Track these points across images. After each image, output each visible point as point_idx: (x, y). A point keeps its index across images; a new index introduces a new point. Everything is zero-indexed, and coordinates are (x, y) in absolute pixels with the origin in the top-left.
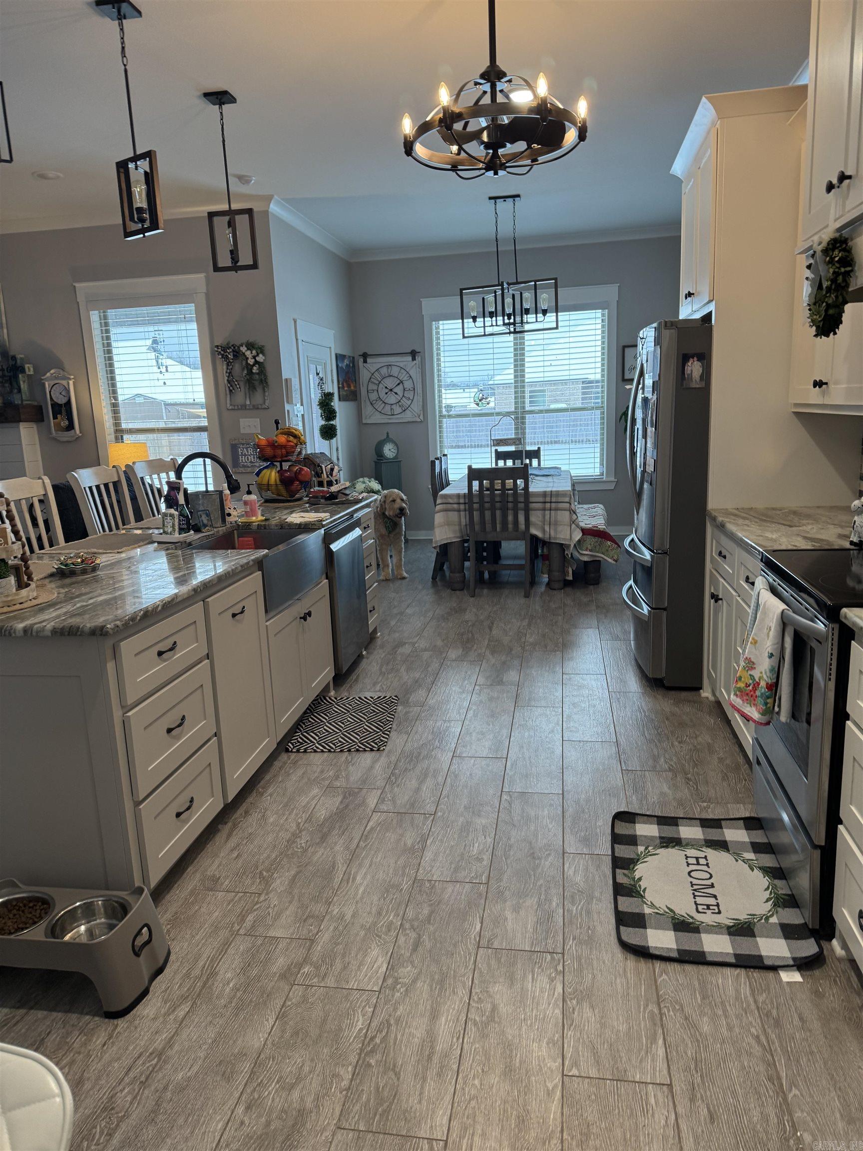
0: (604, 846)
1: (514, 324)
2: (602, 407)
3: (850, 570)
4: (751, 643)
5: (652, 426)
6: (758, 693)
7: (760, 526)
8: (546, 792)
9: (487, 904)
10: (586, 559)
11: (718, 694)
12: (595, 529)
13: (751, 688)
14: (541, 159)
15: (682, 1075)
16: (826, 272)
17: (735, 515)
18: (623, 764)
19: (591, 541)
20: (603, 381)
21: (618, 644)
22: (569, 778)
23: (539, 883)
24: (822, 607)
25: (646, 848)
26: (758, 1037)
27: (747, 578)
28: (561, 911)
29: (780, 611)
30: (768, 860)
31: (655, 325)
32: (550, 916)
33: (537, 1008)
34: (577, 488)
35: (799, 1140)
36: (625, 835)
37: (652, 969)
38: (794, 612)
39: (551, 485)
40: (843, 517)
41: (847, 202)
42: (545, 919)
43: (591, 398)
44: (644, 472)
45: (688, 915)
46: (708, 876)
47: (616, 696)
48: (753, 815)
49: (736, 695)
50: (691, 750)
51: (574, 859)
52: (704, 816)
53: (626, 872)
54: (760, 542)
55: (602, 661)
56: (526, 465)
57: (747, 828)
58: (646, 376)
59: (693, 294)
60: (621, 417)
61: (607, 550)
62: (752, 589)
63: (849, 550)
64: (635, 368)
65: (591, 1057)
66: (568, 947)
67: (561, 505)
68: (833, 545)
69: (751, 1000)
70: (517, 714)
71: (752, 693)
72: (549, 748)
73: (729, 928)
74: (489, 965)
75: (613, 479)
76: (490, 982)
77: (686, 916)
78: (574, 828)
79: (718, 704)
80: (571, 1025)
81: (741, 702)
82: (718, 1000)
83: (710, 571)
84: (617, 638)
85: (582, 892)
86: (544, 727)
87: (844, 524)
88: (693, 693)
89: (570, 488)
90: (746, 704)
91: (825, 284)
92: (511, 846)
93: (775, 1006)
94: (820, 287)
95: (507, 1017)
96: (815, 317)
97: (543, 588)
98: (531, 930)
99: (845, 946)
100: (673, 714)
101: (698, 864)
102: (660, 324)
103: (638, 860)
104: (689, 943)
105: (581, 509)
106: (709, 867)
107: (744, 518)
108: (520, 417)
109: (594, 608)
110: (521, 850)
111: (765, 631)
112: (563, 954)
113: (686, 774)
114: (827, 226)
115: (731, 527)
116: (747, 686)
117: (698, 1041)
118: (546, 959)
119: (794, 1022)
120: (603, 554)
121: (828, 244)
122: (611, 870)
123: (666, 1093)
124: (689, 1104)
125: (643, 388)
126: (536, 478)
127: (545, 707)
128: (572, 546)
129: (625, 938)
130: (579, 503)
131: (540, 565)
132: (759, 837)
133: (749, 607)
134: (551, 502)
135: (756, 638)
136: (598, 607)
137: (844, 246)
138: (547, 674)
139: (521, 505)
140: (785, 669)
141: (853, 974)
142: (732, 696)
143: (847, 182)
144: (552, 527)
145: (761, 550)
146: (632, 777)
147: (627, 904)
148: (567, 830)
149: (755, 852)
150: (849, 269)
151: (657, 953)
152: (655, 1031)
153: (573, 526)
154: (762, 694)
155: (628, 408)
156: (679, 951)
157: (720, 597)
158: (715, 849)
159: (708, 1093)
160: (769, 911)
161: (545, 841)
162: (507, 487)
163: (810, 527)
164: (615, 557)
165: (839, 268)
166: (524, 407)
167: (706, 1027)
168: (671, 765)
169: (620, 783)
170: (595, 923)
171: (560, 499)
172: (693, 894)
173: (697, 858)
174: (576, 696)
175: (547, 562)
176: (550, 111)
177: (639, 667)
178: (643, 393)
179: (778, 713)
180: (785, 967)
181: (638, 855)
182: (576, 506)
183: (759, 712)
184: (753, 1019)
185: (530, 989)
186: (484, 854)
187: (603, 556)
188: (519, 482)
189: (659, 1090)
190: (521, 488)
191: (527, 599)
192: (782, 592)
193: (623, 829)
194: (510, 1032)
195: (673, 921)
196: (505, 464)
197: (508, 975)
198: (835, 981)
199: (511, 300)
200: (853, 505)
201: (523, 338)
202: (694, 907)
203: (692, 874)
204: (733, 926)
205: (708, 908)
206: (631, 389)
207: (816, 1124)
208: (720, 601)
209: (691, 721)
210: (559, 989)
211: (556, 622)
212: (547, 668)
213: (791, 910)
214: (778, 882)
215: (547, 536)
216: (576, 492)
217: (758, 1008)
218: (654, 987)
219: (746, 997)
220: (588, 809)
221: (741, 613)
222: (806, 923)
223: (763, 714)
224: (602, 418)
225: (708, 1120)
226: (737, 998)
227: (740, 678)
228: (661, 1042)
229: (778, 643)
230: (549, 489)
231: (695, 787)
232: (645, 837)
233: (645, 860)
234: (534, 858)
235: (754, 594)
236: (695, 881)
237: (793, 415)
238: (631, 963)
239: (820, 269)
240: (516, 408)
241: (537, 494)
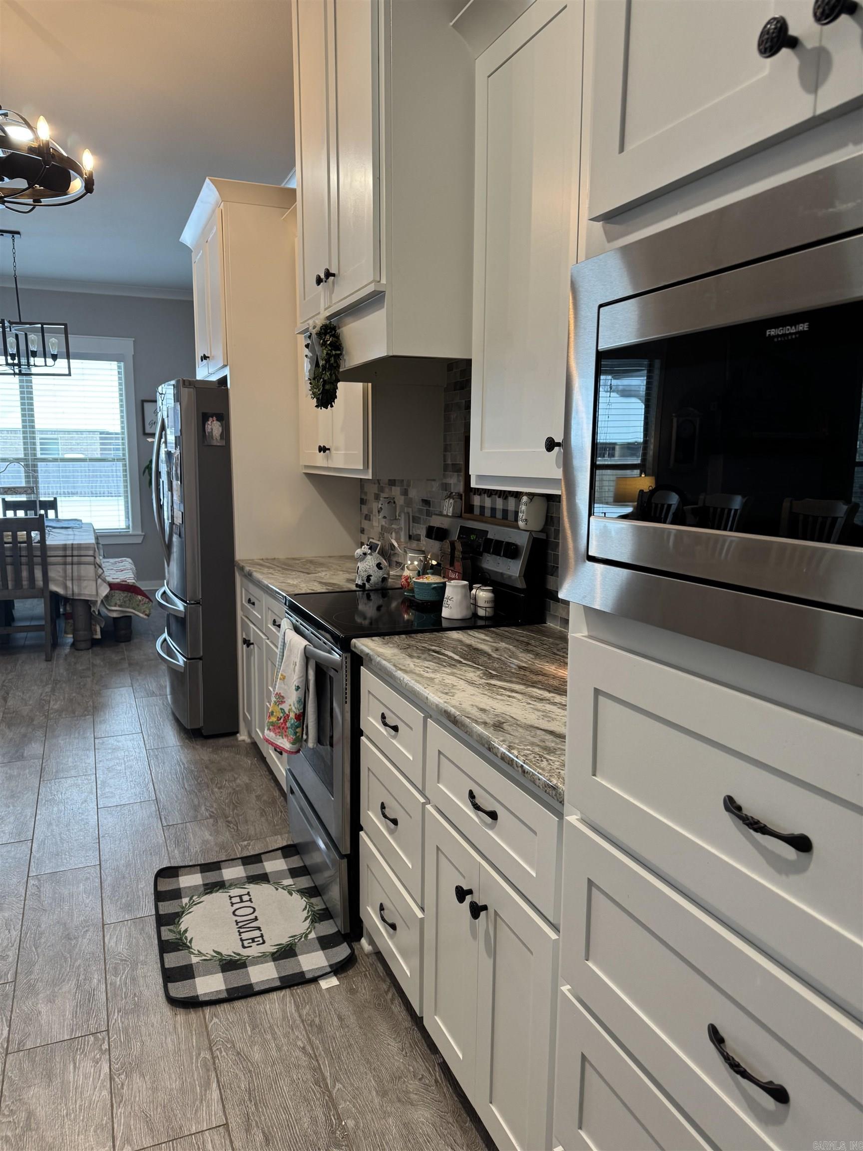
0: (147, 908)
1: (19, 365)
2: (124, 459)
3: (357, 608)
4: (280, 679)
5: (177, 480)
6: (288, 725)
7: (282, 574)
8: (81, 866)
9: (15, 1003)
10: (115, 615)
11: (253, 735)
12: (124, 583)
13: (282, 721)
14: (44, 201)
15: (237, 1110)
16: (322, 353)
17: (261, 565)
18: (163, 820)
19: (119, 596)
20: (123, 433)
21: (152, 700)
22: (106, 846)
23: (77, 964)
24: (336, 640)
25: (191, 899)
26: (304, 1048)
27: (274, 621)
28: (104, 986)
29: (303, 647)
30: (304, 882)
31: (173, 382)
32: (91, 996)
33: (81, 1097)
34: (102, 541)
35: (344, 1128)
36: (169, 891)
37: (202, 1016)
38: (315, 647)
39: (71, 537)
40: (349, 565)
41: (333, 296)
42: (87, 1001)
43: (110, 450)
44: (172, 524)
45: (235, 953)
46: (252, 910)
47: (154, 753)
48: (290, 843)
49: (269, 729)
50: (230, 793)
51: (115, 928)
52: (246, 854)
53: (171, 927)
54: (283, 588)
55: (137, 719)
56: (41, 516)
57: (285, 856)
58: (168, 431)
59: (208, 357)
60: (144, 472)
61: (138, 605)
62: (279, 631)
63: (355, 591)
64: (155, 423)
65: (144, 1126)
66: (114, 1021)
67: (84, 559)
68: (343, 588)
69: (296, 1015)
70: (42, 790)
71: (283, 725)
72: (82, 820)
73: (273, 954)
74: (21, 1069)
75: (140, 533)
76: (24, 1088)
77: (233, 955)
78: (114, 896)
79: (254, 745)
80: (121, 1101)
81: (274, 735)
82: (267, 1026)
83: (242, 618)
84: (153, 694)
85: (125, 960)
86: (75, 798)
87: (350, 570)
88: (231, 738)
89: (93, 541)
90: (278, 737)
91: (321, 363)
92: (41, 933)
93: (317, 1014)
94: (317, 365)
95: (46, 1120)
96: (315, 390)
97: (67, 650)
98: (70, 1016)
99: (372, 942)
100: (211, 761)
101: (242, 901)
102: (178, 382)
103: (183, 912)
104: (237, 979)
105: (107, 564)
106: (252, 902)
107: (269, 567)
108: (31, 465)
109: (126, 665)
110: (54, 935)
111: (292, 666)
112: (108, 1031)
113: (226, 817)
114: (319, 313)
115: (257, 575)
116: (279, 719)
117: (250, 1071)
118: (88, 1041)
119: (335, 1023)
120: (134, 609)
121: (321, 329)
122: (155, 930)
123: (222, 1134)
124: (245, 1134)
125: (166, 442)
126: (53, 530)
127: (76, 777)
128: (99, 602)
129: (173, 993)
130: (104, 557)
131: (63, 625)
132: (296, 862)
133: (277, 647)
134: (72, 556)
135: (284, 674)
136: (130, 664)
137: (333, 332)
138: (77, 741)
139: (37, 560)
140: (310, 699)
141: (379, 965)
142: (266, 731)
143: (331, 278)
144: (75, 582)
145: (285, 595)
146: (173, 831)
147: (173, 960)
148: (107, 901)
149: (292, 877)
150: (338, 352)
151: (207, 999)
152: (208, 1076)
153: (99, 581)
154: (292, 725)
155: (151, 461)
156: (227, 990)
157: (252, 642)
158: (257, 884)
159: (263, 1118)
160: (308, 929)
161: (82, 918)
162: (19, 540)
163: (324, 573)
164: (147, 612)
165: (331, 351)
166: (35, 455)
167: (257, 1055)
168: (212, 812)
169: (161, 840)
170: (142, 989)
171: (83, 553)
172: (239, 931)
173: (240, 897)
174: (111, 760)
175: (71, 621)
176: (53, 156)
177: (177, 720)
178: (166, 447)
179: (306, 741)
180: (324, 976)
181: (183, 908)
182: (100, 559)
183: (290, 742)
184: (300, 1034)
185: (72, 1080)
186: (9, 950)
187: (133, 611)
188: (33, 534)
189: (215, 1133)
190: (36, 541)
191: (50, 663)
192: (305, 631)
193: (166, 885)
194: (49, 1136)
195: (221, 963)
196: (15, 514)
197: (44, 1073)
198: (365, 975)
199: (14, 340)
200: (356, 553)
201: (31, 382)
202: (240, 943)
203: (237, 913)
204: (277, 951)
205: (253, 941)
206: (153, 442)
207: (357, 1109)
208: (252, 646)
209: (230, 765)
210: (106, 1069)
211: (85, 685)
212: (77, 735)
213: (326, 922)
214: (314, 900)
215: (70, 592)
216: (101, 546)
217: (303, 1021)
218: (205, 1033)
219: (292, 1014)
220: (129, 873)
221: (271, 653)
222: (339, 930)
223: (293, 743)
224: (125, 471)
225: (264, 1144)
226: (284, 1017)
227: (272, 712)
228: (215, 1085)
229: (302, 676)
230: (70, 542)
231: (235, 828)
232: (190, 887)
233: (190, 910)
234: (70, 939)
235: (280, 635)
236: (239, 919)
237: (304, 475)
238: (181, 1017)
239: (317, 349)
240: (25, 455)
241: (55, 548)
